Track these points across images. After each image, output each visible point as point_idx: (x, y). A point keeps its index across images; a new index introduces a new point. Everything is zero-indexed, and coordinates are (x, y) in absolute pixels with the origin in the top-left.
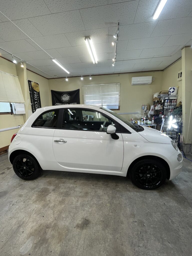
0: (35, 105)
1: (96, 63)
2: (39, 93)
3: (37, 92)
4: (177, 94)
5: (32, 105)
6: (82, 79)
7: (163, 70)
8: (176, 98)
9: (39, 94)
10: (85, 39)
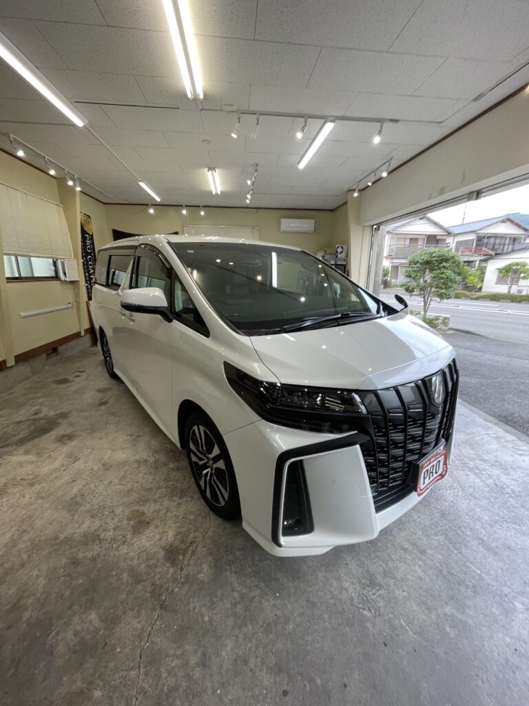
0: (87, 262)
1: (217, 194)
2: (92, 236)
3: (89, 235)
4: (347, 256)
5: (83, 263)
6: (184, 212)
7: (332, 210)
8: (345, 263)
9: (92, 239)
10: (208, 171)
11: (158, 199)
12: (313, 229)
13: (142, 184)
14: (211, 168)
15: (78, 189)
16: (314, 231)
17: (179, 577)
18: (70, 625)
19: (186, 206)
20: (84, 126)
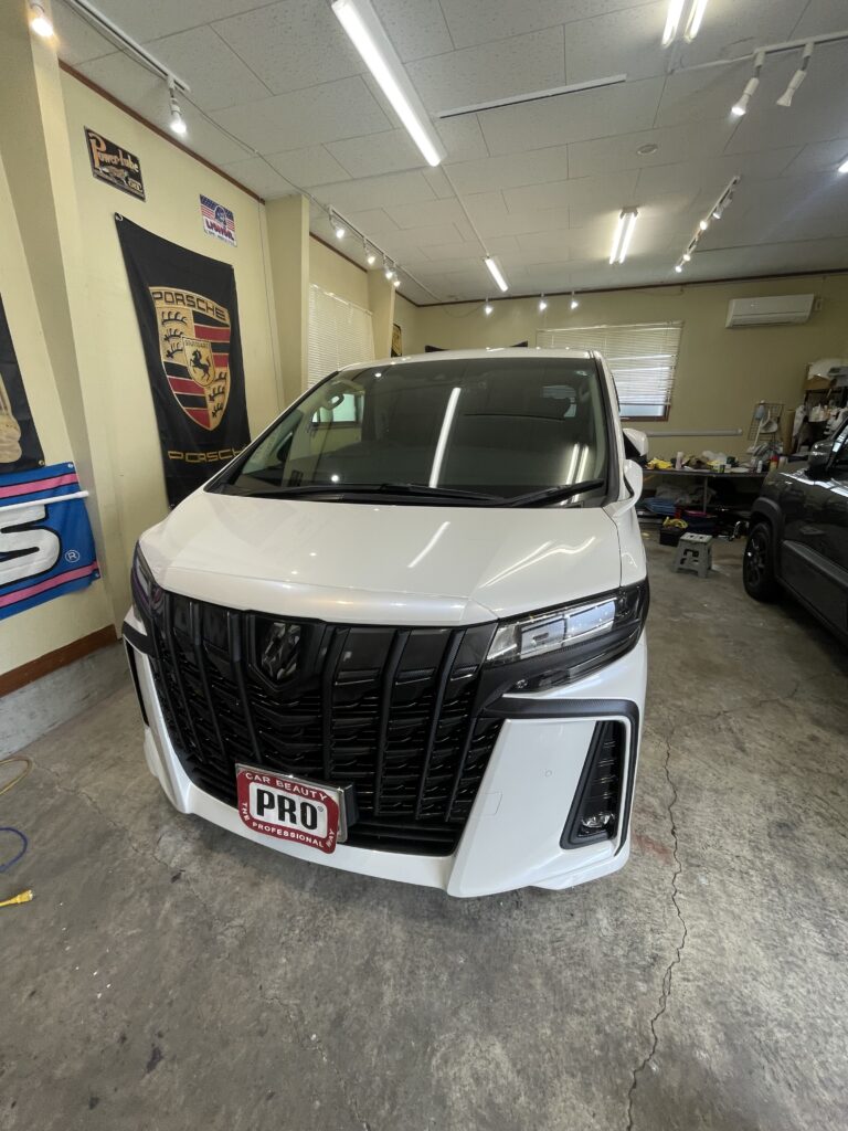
1: (616, 263)
6: (543, 305)
10: (622, 215)
11: (504, 287)
12: (808, 314)
13: (491, 265)
14: (629, 209)
15: (397, 284)
16: (810, 317)
17: (652, 1035)
18: (463, 1053)
19: (546, 295)
20: (440, 166)
